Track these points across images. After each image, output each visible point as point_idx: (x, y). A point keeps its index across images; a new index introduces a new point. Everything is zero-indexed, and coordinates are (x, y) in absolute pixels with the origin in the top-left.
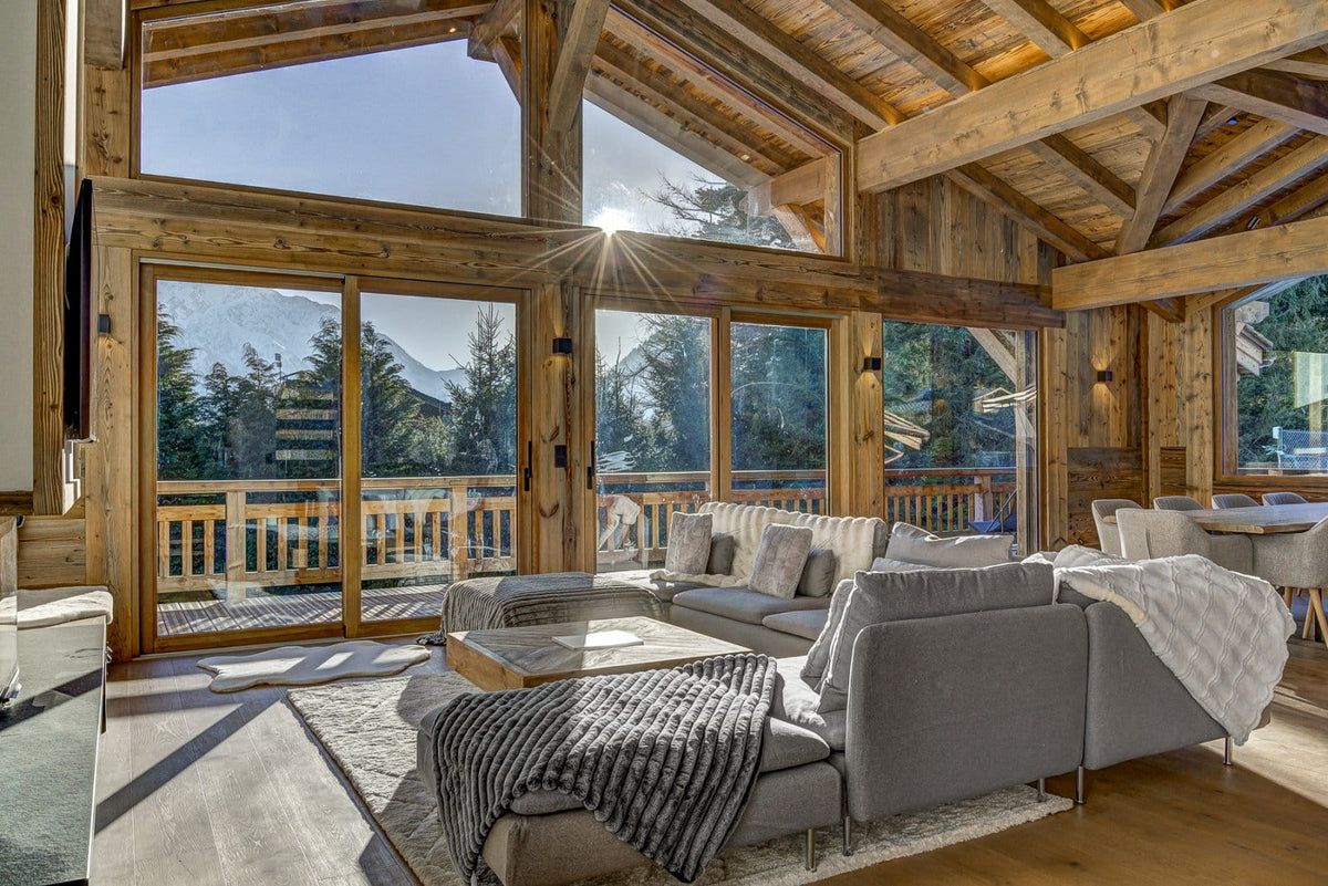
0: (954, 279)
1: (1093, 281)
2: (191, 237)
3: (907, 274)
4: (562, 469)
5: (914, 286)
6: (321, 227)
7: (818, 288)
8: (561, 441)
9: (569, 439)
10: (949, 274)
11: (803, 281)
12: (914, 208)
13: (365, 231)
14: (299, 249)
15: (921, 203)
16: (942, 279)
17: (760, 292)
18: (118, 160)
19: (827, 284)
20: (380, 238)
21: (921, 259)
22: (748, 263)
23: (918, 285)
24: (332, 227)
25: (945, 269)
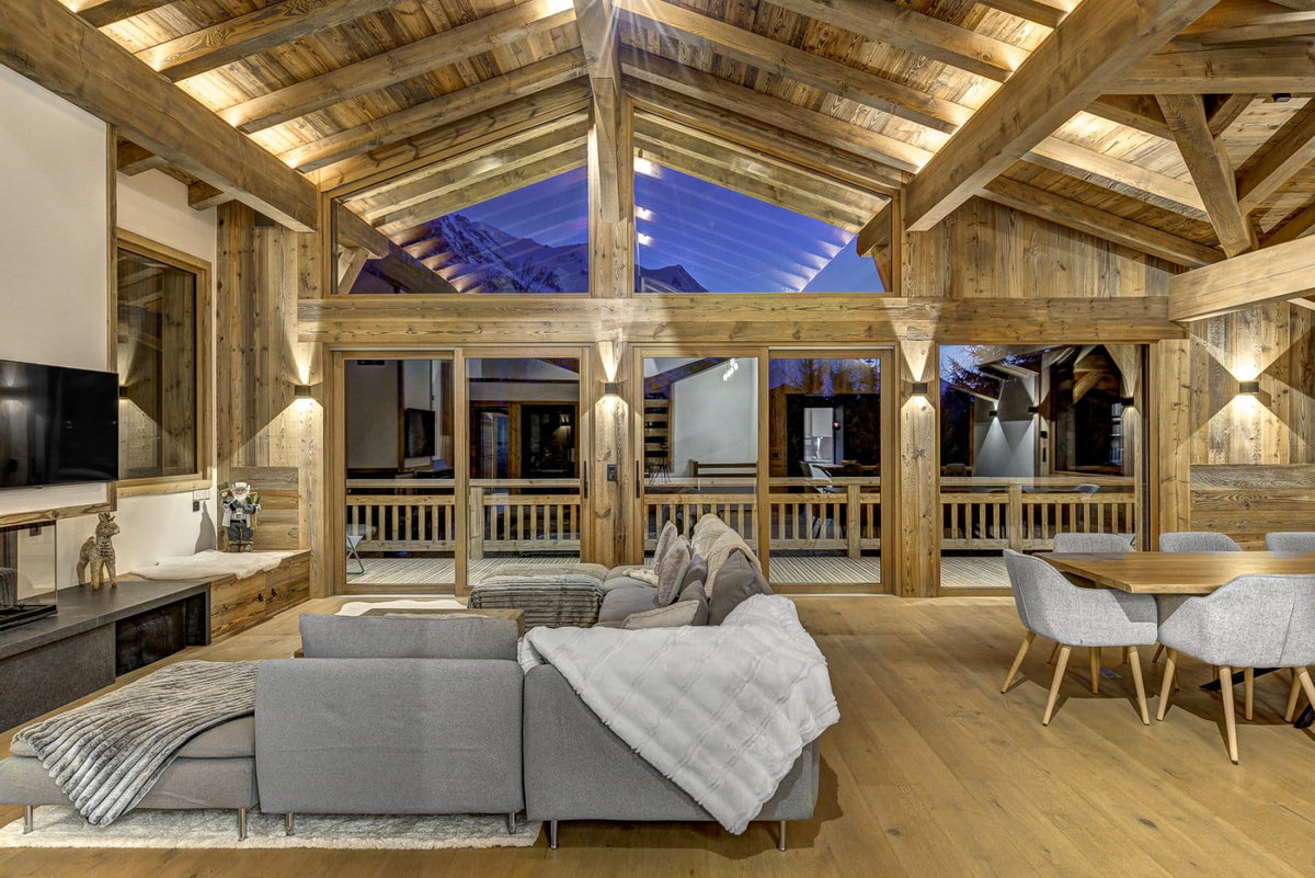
0: (1027, 301)
1: (1204, 289)
2: (356, 332)
3: (966, 301)
4: (613, 483)
5: (975, 312)
6: (435, 317)
7: (860, 323)
8: (613, 461)
9: (620, 459)
10: (1020, 296)
11: (844, 318)
12: (975, 238)
13: (466, 316)
14: (422, 333)
15: (985, 233)
16: (1011, 302)
17: (798, 332)
18: (315, 288)
19: (871, 319)
20: (475, 320)
21: (985, 283)
22: (785, 309)
23: (980, 311)
24: (443, 316)
25: (1015, 292)
